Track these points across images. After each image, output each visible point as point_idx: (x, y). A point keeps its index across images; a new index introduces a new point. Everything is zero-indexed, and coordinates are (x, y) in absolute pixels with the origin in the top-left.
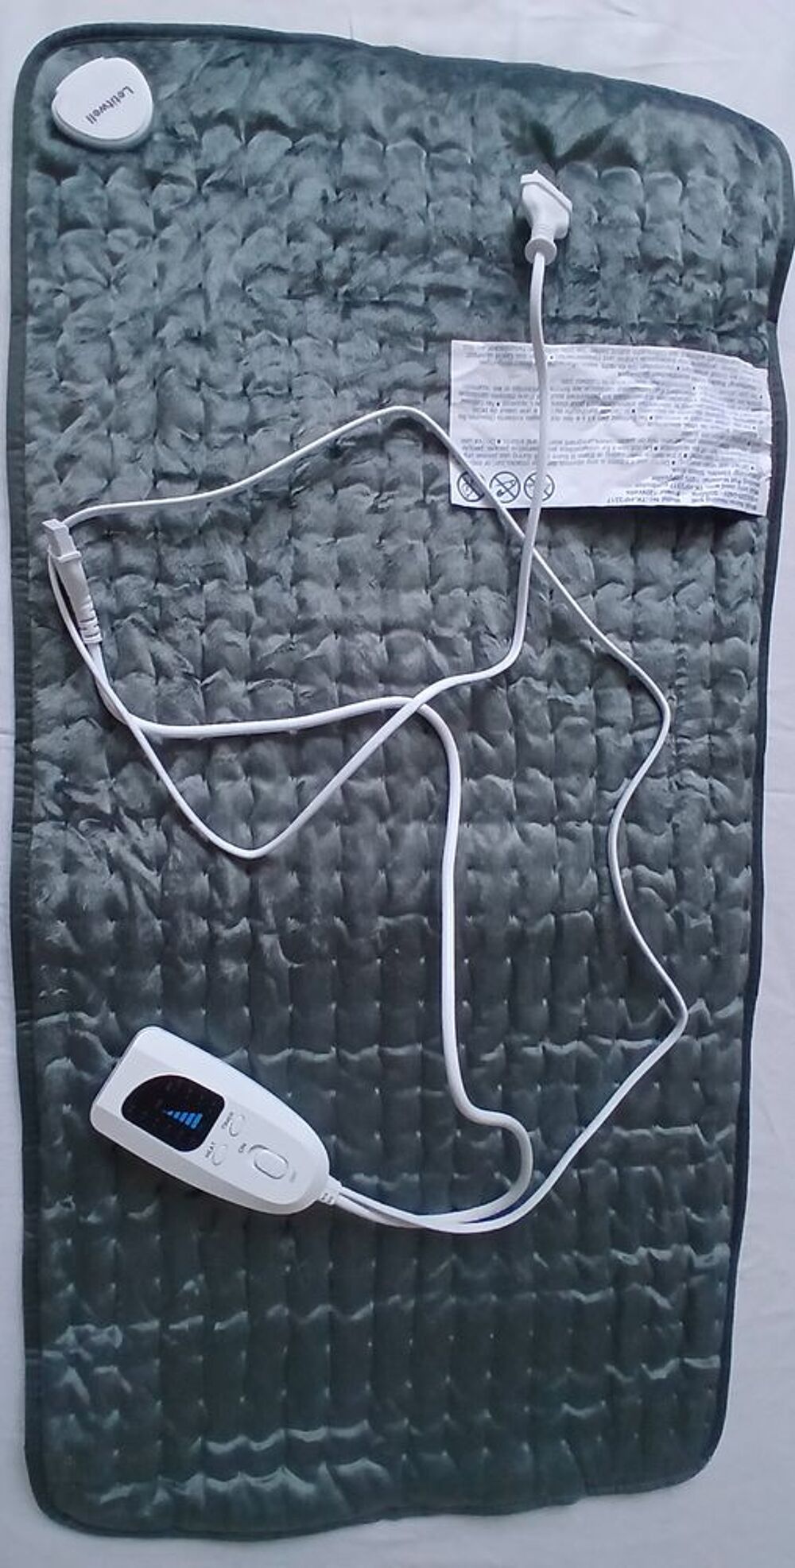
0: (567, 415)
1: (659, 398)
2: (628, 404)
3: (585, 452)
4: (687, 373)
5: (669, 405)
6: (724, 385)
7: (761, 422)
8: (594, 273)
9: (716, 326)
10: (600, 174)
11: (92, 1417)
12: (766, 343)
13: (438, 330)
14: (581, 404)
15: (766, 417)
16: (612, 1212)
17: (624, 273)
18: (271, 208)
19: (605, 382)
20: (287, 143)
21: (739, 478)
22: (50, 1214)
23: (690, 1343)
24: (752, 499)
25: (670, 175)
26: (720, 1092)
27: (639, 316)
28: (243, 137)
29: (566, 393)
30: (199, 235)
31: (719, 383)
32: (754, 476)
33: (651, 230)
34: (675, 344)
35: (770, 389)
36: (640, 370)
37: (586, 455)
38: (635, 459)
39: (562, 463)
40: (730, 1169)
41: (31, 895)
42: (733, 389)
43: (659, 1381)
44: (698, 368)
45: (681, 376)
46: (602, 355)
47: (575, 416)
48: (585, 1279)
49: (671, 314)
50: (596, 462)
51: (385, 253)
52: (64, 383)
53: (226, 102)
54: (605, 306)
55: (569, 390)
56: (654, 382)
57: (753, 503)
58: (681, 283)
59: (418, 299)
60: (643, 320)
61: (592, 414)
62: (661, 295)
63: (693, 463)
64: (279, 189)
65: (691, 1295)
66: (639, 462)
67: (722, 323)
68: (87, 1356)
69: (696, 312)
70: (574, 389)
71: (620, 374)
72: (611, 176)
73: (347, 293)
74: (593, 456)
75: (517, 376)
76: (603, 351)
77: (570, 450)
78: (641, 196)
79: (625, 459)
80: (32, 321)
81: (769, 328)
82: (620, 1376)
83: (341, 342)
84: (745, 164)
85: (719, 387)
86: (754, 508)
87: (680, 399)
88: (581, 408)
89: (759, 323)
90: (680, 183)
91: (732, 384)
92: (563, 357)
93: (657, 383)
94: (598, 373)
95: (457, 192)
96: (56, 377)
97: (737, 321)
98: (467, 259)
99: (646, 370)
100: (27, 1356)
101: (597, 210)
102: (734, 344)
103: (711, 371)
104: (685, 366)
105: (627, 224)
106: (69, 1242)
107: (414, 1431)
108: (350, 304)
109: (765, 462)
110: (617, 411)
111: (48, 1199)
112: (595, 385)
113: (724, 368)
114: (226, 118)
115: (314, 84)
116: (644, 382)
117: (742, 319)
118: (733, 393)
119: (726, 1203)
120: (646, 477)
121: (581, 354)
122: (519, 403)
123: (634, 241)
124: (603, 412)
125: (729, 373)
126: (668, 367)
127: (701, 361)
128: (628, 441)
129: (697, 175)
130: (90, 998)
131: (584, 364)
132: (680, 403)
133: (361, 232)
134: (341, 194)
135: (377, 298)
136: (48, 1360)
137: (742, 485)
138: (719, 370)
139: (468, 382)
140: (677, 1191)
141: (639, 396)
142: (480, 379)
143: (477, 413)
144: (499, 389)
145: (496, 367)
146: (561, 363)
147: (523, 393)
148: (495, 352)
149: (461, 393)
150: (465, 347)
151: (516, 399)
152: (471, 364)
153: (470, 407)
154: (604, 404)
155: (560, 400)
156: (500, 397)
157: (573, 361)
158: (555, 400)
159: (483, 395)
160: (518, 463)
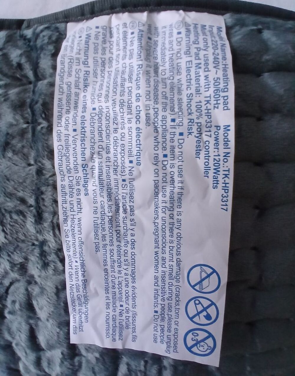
0: (129, 246)
1: (108, 152)
2: (117, 186)
3: (168, 233)
4: (79, 120)
5: (115, 141)
6: (87, 73)
9: (30, 83)
12: (42, 27)
14: (118, 232)
19: (95, 212)
21: (193, 51)
27: (30, 165)
29: (108, 248)
31: (86, 80)
32: (188, 31)
34: (50, 129)
35: (87, 19)
36: (81, 174)
37: (171, 230)
38: (177, 179)
39: (178, 254)
42: (91, 61)
44: (72, 106)
45: (83, 126)
46: (69, 213)
47: (129, 238)
49: (22, 133)
50: (179, 221)
56: (92, 158)
60: (32, 162)
61: (128, 223)
63: (180, 108)
66: (180, 175)
67: (26, 76)
71: (87, 194)
74: (172, 224)
75: (95, 289)
76: (65, 212)
79: (176, 190)
81: (28, 27)
85: (91, 79)
87: (108, 127)
88: (122, 231)
91: (85, 63)
92: (75, 254)
97: (23, 60)
99: (80, 169)
102: (45, 63)
103: (73, 90)
110: (124, 198)
112: (99, 221)
113: (70, 75)
116: (93, 168)
117: (21, 55)
118: (95, 61)
120: (196, 167)
121: (70, 234)
124: (125, 211)
125: (74, 67)
126: (75, 141)
127: (64, 102)
128: (156, 187)
131: (80, 231)
132: (112, 127)
138: (72, 79)
141: (108, 175)
142: (101, 322)
143: (131, 327)
144: (108, 304)
145: (89, 306)
146: (81, 254)
147: (110, 285)
148: (77, 308)
149: (114, 340)
150: (75, 333)
151: (117, 290)
152: (87, 326)
153: (124, 333)
154: (117, 210)
155: (115, 252)
156: (114, 303)
157: (77, 244)
158: (115, 257)
159: (114, 320)
160: (177, 296)
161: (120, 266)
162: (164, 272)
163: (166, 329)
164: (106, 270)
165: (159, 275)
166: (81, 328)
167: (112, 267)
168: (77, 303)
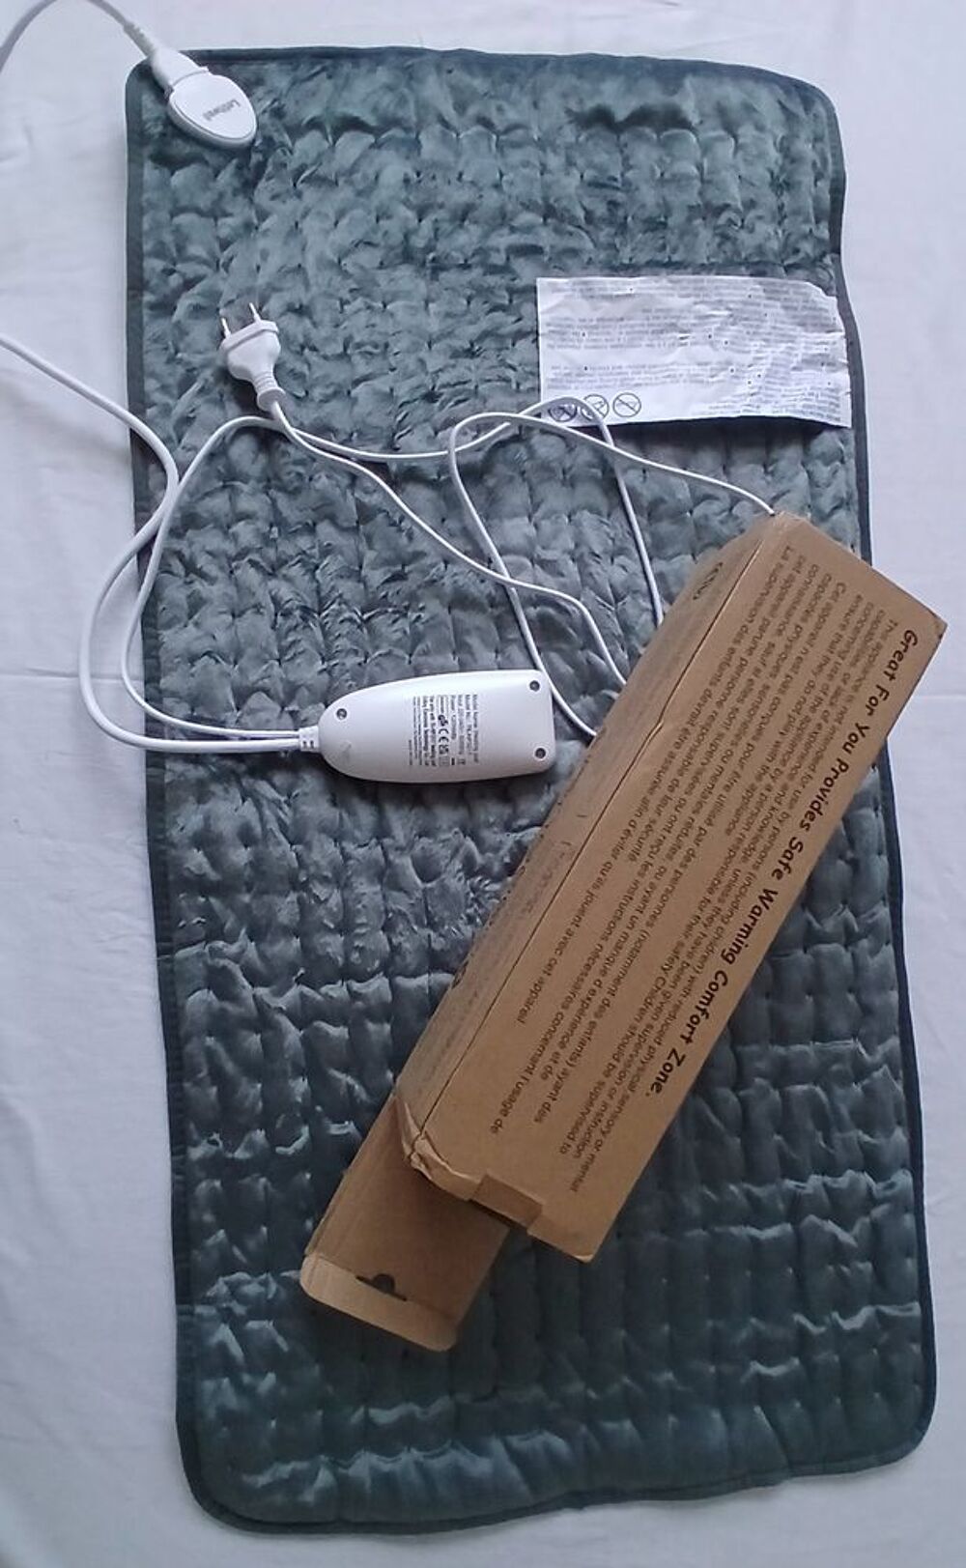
0: (649, 342)
1: (733, 324)
2: (704, 331)
3: (667, 373)
4: (758, 300)
5: (740, 331)
6: (796, 309)
7: (834, 343)
8: (661, 223)
9: (782, 261)
10: (658, 136)
11: (246, 1378)
12: (833, 271)
13: (519, 283)
14: (662, 332)
15: (839, 337)
16: (778, 1138)
17: (689, 220)
18: (359, 193)
19: (682, 311)
20: (371, 139)
21: (816, 392)
22: (196, 1153)
23: (882, 1288)
24: (834, 411)
25: (722, 133)
26: (877, 1000)
27: (708, 258)
28: (330, 139)
29: (646, 322)
30: (297, 224)
31: (790, 308)
32: (832, 390)
33: (710, 182)
34: (743, 274)
35: (840, 314)
36: (714, 298)
37: (669, 376)
38: (715, 379)
39: (647, 384)
40: (899, 1087)
41: (167, 827)
42: (805, 313)
43: (854, 1333)
44: (770, 295)
45: (752, 304)
46: (679, 285)
47: (655, 342)
48: (759, 1214)
49: (738, 254)
50: (678, 381)
51: (466, 223)
52: (179, 355)
53: (313, 111)
54: (674, 250)
55: (648, 319)
56: (728, 309)
57: (836, 415)
58: (742, 227)
59: (498, 259)
60: (713, 260)
61: (672, 341)
62: (725, 237)
63: (769, 382)
64: (365, 177)
65: (876, 1228)
66: (718, 381)
67: (787, 258)
68: (239, 1310)
69: (760, 250)
70: (654, 318)
71: (696, 303)
72: (669, 137)
73: (434, 260)
74: (675, 377)
75: (601, 308)
76: (679, 281)
77: (655, 373)
78: (699, 154)
79: (705, 379)
80: (148, 298)
81: (834, 260)
82: (809, 1325)
83: (433, 301)
84: (790, 117)
85: (792, 313)
86: (838, 419)
87: (751, 326)
88: (662, 336)
89: (824, 255)
90: (732, 140)
91: (804, 308)
92: (640, 288)
93: (730, 309)
94: (676, 302)
95: (526, 164)
96: (172, 351)
97: (801, 255)
98: (541, 220)
99: (717, 298)
100: (180, 1313)
101: (660, 167)
102: (803, 272)
103: (783, 296)
104: (757, 294)
105: (689, 178)
106: (217, 1184)
107: (592, 1394)
108: (438, 268)
109: (843, 378)
110: (694, 337)
111: (195, 1137)
112: (673, 314)
113: (795, 293)
114: (315, 124)
115: (390, 88)
116: (718, 310)
117: (807, 253)
118: (806, 317)
119: (899, 1123)
120: (726, 394)
121: (657, 285)
122: (603, 333)
123: (696, 192)
124: (682, 338)
125: (801, 297)
126: (741, 295)
127: (769, 287)
128: (706, 364)
129: (747, 132)
130: (228, 925)
131: (662, 295)
132: (751, 330)
133: (441, 206)
134: (421, 176)
135: (462, 262)
136: (200, 1316)
137: (820, 398)
138: (791, 295)
139: (553, 315)
140: (844, 1111)
141: (714, 323)
142: (566, 313)
143: (564, 343)
144: (584, 320)
145: (580, 300)
146: (640, 295)
147: (607, 323)
148: (578, 287)
149: (549, 325)
150: (549, 283)
151: (600, 330)
152: (557, 299)
153: (558, 337)
154: (685, 332)
155: (641, 329)
156: (586, 327)
157: (651, 292)
158: (637, 329)
159: (569, 326)
160: (606, 387)
161: (627, 333)
162: (627, 373)
163: (569, 378)
164: (622, 319)
165: (624, 370)
166: (556, 289)
167: (626, 326)
168: (584, 287)
